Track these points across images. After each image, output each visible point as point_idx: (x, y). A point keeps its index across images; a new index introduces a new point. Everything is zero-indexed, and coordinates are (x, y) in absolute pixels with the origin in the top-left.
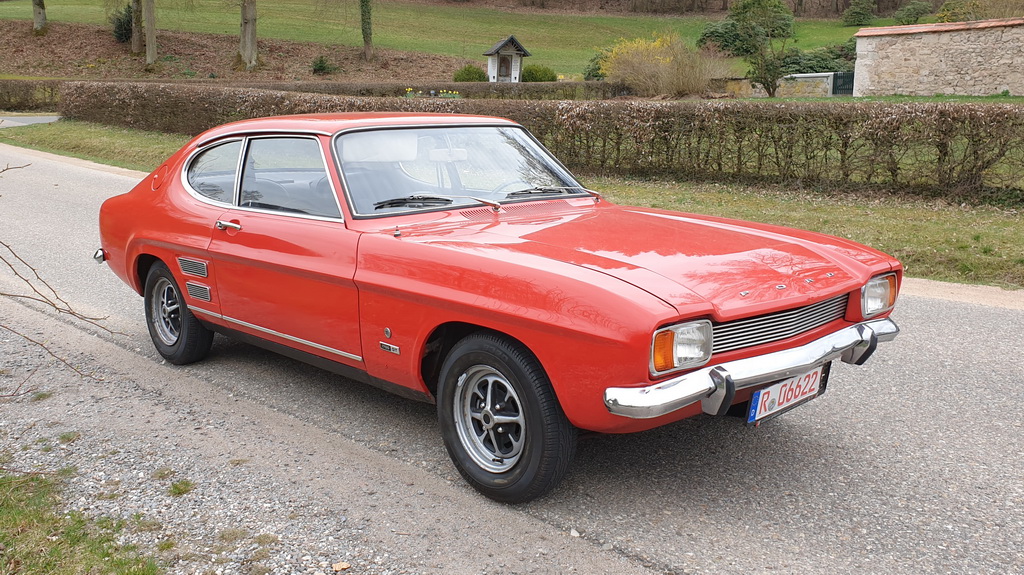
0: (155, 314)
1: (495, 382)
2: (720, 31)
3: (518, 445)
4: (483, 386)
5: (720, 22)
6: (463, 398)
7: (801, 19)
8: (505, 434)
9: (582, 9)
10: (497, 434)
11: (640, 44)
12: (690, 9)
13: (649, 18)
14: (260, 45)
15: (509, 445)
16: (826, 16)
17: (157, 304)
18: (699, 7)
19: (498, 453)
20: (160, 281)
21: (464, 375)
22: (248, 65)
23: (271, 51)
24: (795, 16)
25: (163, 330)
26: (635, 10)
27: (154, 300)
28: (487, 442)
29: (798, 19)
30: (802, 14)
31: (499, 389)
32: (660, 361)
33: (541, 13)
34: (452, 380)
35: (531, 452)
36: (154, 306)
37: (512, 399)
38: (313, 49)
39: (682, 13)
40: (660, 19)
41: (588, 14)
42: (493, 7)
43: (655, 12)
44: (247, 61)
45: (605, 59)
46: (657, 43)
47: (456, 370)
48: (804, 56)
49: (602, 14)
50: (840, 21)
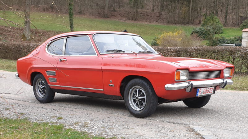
0: (36, 90)
1: (139, 90)
2: (198, 31)
3: (144, 104)
4: (136, 92)
5: (198, 28)
6: (131, 95)
7: (226, 27)
8: (141, 102)
9: (150, 22)
10: (139, 102)
11: (170, 34)
12: (188, 23)
13: (174, 26)
14: (32, 31)
15: (142, 104)
16: (235, 27)
17: (37, 87)
18: (191, 23)
19: (140, 107)
20: (38, 80)
21: (131, 89)
22: (27, 38)
23: (36, 33)
24: (224, 26)
25: (39, 94)
26: (168, 23)
27: (36, 85)
28: (137, 105)
29: (225, 27)
30: (226, 26)
31: (140, 91)
32: (177, 78)
33: (135, 23)
34: (128, 91)
35: (148, 104)
36: (36, 87)
37: (143, 93)
38: (51, 33)
39: (185, 24)
40: (177, 26)
41: (152, 24)
42: (118, 20)
43: (176, 24)
44: (27, 37)
45: (159, 39)
46: (176, 34)
47: (129, 88)
48: (226, 39)
49: (157, 24)
50: (239, 29)
